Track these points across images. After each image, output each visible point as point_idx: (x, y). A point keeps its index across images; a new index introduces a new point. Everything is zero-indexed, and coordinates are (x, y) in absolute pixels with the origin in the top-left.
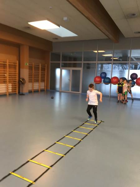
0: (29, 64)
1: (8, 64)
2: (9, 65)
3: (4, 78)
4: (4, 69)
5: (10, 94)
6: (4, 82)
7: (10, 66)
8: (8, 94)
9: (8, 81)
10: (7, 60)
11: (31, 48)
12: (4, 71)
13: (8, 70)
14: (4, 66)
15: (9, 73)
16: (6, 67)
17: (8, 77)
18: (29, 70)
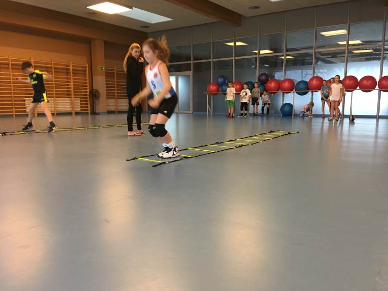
0: (106, 69)
1: (71, 68)
2: (73, 70)
3: (68, 88)
4: (67, 76)
5: (77, 114)
6: (68, 95)
7: (75, 72)
8: (73, 112)
9: (72, 93)
10: (69, 63)
11: (106, 43)
12: (67, 78)
13: (72, 77)
14: (67, 72)
15: (74, 82)
16: (70, 73)
17: (72, 87)
18: (106, 78)
